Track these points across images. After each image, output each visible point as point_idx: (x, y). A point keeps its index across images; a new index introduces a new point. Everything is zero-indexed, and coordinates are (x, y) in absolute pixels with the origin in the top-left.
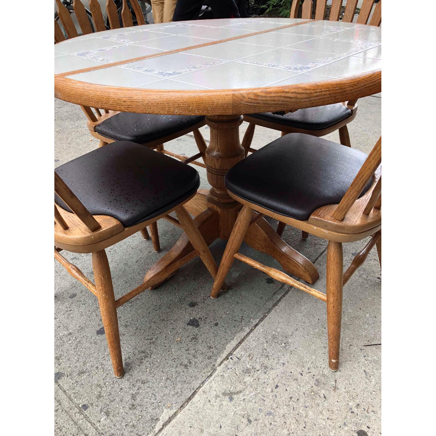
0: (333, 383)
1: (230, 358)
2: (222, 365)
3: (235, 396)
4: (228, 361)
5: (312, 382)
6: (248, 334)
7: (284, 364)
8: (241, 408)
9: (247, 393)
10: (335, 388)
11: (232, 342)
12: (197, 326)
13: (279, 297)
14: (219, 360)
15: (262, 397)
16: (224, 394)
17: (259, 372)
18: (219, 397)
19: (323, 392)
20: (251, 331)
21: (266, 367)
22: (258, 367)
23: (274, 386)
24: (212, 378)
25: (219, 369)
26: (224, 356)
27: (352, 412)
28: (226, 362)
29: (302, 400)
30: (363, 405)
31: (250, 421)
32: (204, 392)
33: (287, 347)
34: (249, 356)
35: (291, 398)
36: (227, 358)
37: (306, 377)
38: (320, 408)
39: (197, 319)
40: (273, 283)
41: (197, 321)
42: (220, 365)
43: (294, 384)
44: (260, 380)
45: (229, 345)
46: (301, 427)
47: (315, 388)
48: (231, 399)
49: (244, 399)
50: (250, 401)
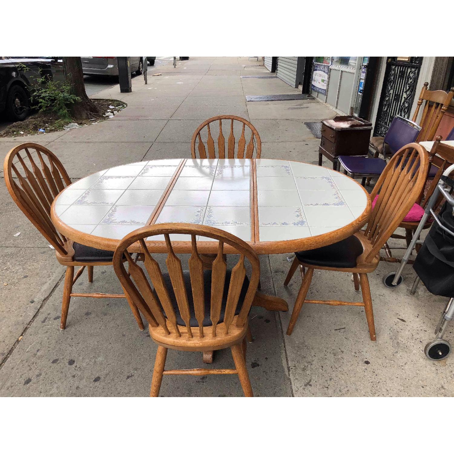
0: (340, 350)
1: (290, 369)
2: (291, 375)
3: (310, 383)
4: (291, 371)
5: (333, 356)
6: (286, 353)
7: (315, 356)
8: (318, 385)
9: (314, 378)
10: (342, 352)
11: (283, 362)
12: (258, 365)
13: (280, 326)
14: (287, 374)
15: (322, 375)
16: (305, 385)
17: (309, 366)
18: (305, 388)
19: (340, 356)
20: (285, 350)
21: (310, 362)
22: (306, 364)
23: (321, 368)
24: (293, 383)
25: (291, 377)
26: (286, 369)
27: (356, 357)
28: (291, 372)
29: (336, 365)
30: (357, 351)
31: (327, 388)
32: (296, 391)
33: (308, 348)
34: (298, 362)
35: (332, 367)
36: (289, 370)
37: (328, 355)
38: (345, 364)
39: (254, 362)
40: (270, 321)
41: (255, 363)
42: (289, 376)
43: (327, 361)
44: (313, 369)
45: (283, 364)
46: (346, 375)
47: (335, 357)
48: (311, 385)
49: (316, 381)
50: (319, 381)
